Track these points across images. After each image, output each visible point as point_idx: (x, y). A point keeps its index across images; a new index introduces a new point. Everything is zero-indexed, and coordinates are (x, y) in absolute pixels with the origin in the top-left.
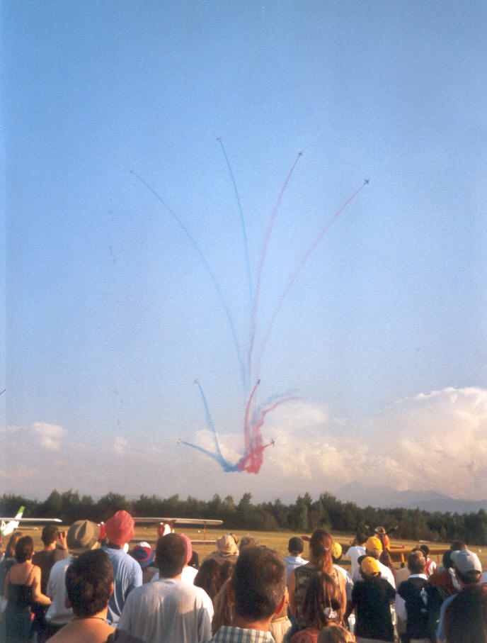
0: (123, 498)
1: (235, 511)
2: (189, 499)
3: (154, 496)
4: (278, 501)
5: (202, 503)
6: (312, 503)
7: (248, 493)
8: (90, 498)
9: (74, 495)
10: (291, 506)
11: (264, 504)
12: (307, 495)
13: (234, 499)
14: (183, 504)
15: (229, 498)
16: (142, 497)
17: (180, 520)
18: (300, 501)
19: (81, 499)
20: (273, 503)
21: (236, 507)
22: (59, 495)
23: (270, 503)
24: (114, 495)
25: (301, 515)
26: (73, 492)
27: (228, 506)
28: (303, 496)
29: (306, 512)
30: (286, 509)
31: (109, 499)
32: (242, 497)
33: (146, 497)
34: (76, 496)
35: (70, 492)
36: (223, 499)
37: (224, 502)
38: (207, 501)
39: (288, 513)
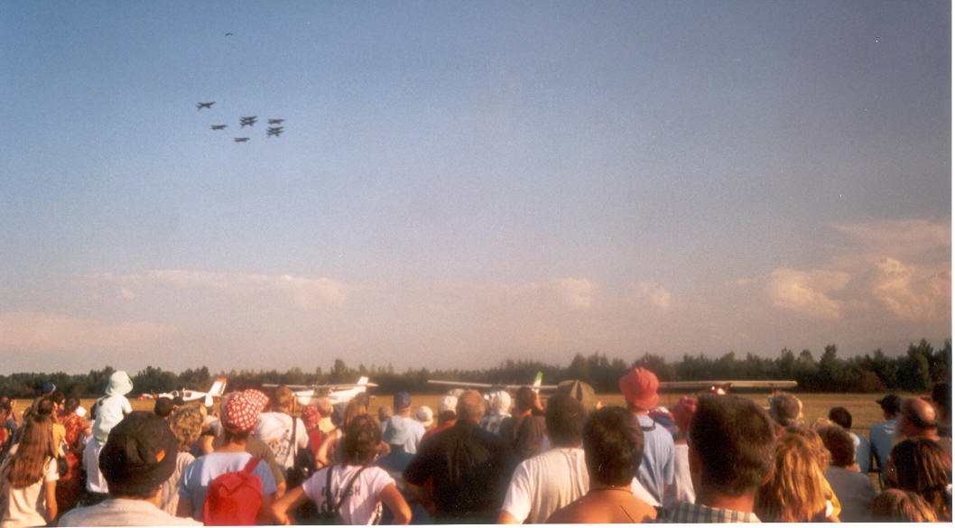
0: (662, 359)
1: (817, 369)
2: (750, 357)
3: (702, 357)
4: (879, 353)
5: (768, 362)
6: (933, 353)
7: (831, 344)
8: (621, 362)
9: (602, 359)
10: (901, 359)
11: (858, 358)
12: (923, 342)
13: (812, 354)
14: (741, 363)
15: (806, 353)
16: (686, 357)
17: (736, 384)
18: (913, 351)
19: (611, 363)
20: (872, 356)
21: (817, 365)
22: (583, 359)
23: (867, 357)
24: (651, 357)
25: (919, 371)
26: (600, 355)
27: (805, 364)
28: (917, 344)
29: (926, 366)
30: (892, 364)
31: (646, 361)
32: (824, 351)
33: (691, 359)
34: (604, 360)
35: (596, 354)
36: (797, 355)
37: (799, 359)
38: (774, 359)
39: (897, 368)
